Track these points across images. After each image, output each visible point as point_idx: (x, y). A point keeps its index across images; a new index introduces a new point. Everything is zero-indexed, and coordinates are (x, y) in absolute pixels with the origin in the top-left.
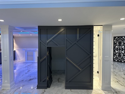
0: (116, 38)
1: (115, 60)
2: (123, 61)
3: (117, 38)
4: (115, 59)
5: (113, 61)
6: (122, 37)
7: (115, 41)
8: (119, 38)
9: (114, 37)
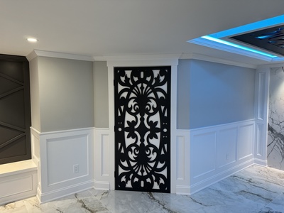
0: (124, 75)
1: (124, 183)
2: (156, 186)
3: (128, 73)
4: (123, 179)
5: (117, 188)
6: (149, 71)
7: (120, 88)
8: (139, 76)
9: (116, 69)
